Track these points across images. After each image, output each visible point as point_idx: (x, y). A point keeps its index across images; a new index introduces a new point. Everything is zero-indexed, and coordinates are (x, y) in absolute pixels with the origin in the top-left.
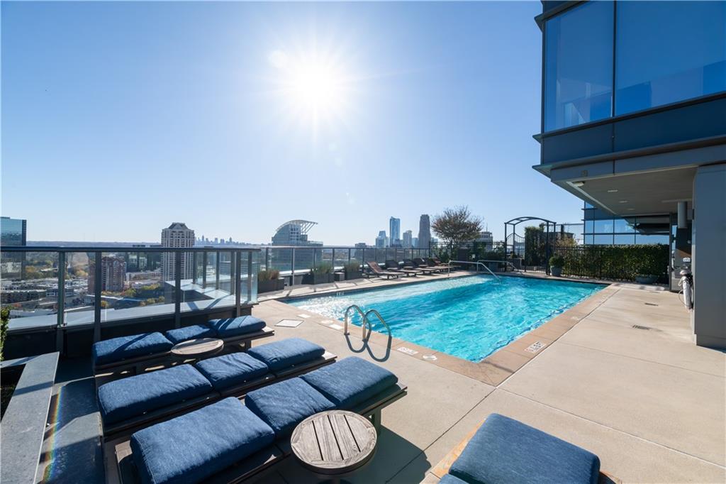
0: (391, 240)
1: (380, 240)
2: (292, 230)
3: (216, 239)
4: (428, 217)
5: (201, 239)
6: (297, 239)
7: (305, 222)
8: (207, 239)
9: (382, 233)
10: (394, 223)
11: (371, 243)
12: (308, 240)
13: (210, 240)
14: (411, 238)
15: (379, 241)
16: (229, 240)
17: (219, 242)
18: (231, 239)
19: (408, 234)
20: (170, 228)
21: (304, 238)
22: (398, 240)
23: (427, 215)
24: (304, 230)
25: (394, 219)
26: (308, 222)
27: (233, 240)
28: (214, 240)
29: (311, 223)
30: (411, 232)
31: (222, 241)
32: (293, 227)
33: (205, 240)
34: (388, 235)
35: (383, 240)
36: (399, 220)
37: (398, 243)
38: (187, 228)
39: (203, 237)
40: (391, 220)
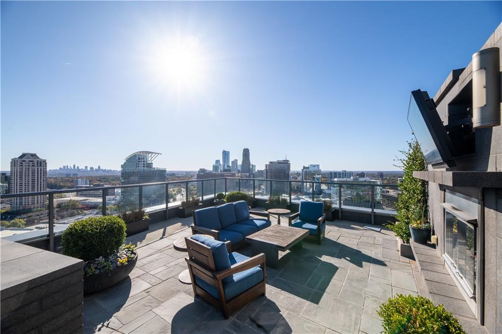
0: (224, 166)
1: (215, 166)
2: (139, 159)
3: (86, 167)
4: (248, 150)
5: (72, 167)
6: (144, 167)
7: (150, 153)
8: (78, 167)
9: (218, 161)
10: (226, 154)
11: (210, 168)
12: (153, 167)
13: (80, 168)
14: (237, 165)
15: (216, 168)
16: (97, 168)
17: (89, 169)
18: (99, 167)
19: (235, 162)
20: (19, 158)
21: (149, 165)
22: (228, 166)
23: (248, 149)
24: (149, 159)
25: (225, 151)
26: (153, 153)
27: (101, 168)
28: (84, 168)
29: (156, 153)
30: (236, 160)
31: (92, 168)
32: (141, 157)
33: (76, 168)
34: (221, 163)
35: (218, 167)
36: (229, 152)
37: (229, 168)
38: (38, 158)
39: (74, 166)
40: (223, 152)
